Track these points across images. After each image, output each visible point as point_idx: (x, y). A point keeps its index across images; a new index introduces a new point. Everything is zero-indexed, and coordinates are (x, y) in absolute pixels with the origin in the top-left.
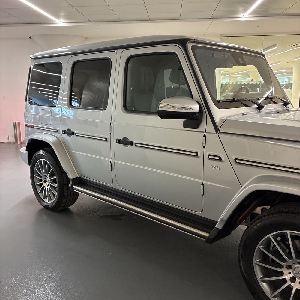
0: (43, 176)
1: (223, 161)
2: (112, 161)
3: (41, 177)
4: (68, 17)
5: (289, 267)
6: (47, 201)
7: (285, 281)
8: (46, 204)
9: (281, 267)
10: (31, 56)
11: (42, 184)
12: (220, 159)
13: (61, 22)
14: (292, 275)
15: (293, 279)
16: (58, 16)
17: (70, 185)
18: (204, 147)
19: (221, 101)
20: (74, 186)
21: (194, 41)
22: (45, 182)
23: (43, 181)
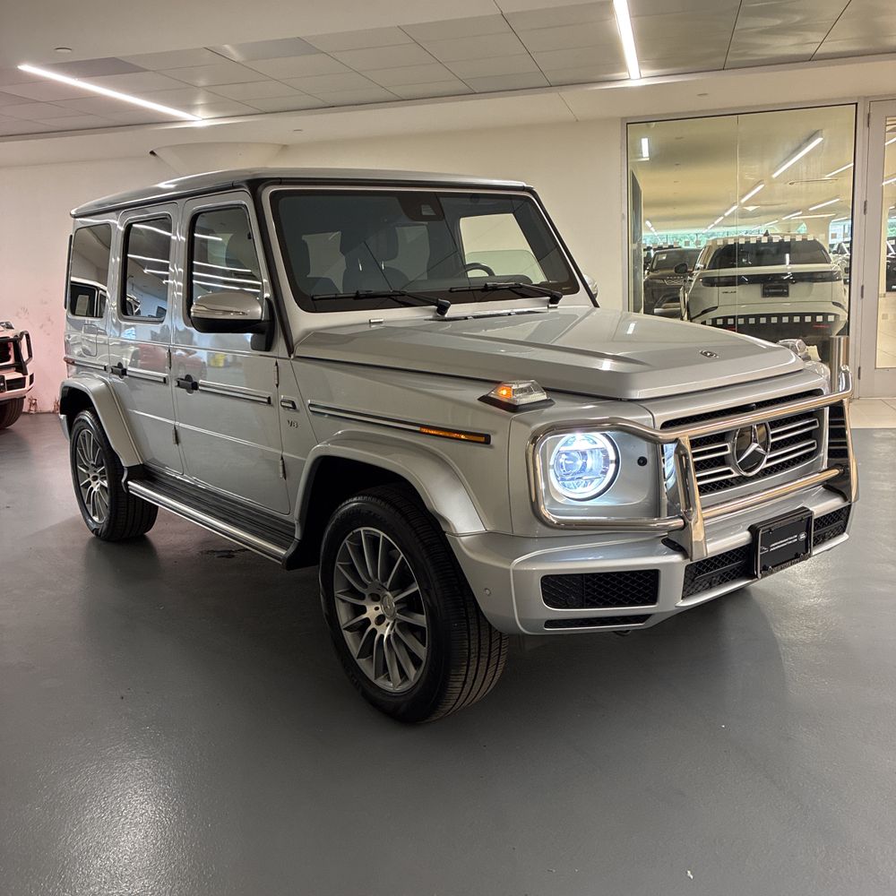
0: (90, 466)
1: (298, 411)
2: (177, 423)
3: (87, 468)
4: (212, 106)
5: (376, 598)
6: (96, 519)
7: (367, 621)
8: (94, 527)
9: (362, 597)
10: (73, 212)
11: (89, 483)
12: (294, 407)
13: (200, 119)
14: (380, 612)
15: (380, 620)
16: (189, 107)
17: (123, 480)
18: (277, 385)
19: (317, 297)
20: (129, 483)
21: (280, 181)
22: (95, 478)
23: (91, 476)
